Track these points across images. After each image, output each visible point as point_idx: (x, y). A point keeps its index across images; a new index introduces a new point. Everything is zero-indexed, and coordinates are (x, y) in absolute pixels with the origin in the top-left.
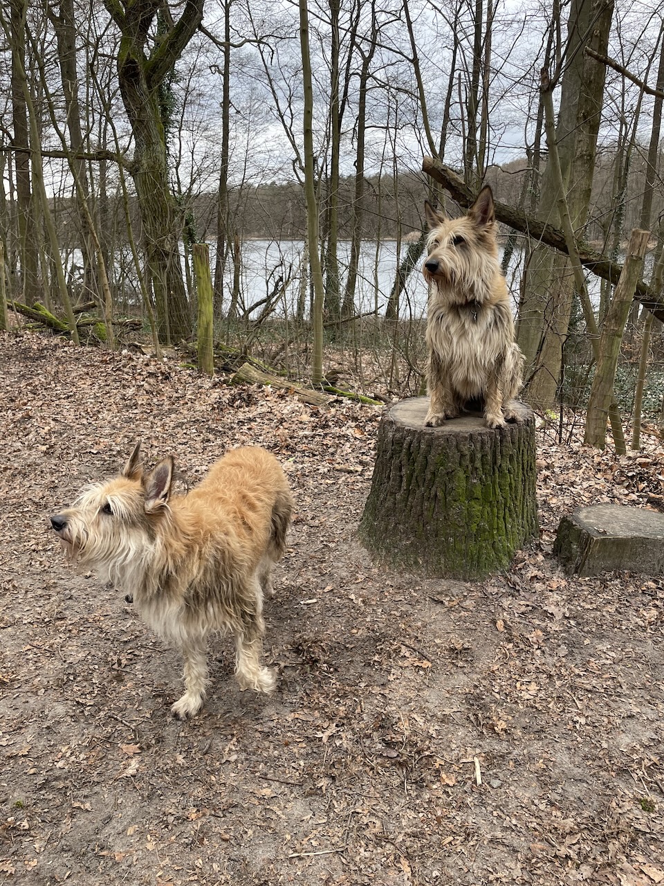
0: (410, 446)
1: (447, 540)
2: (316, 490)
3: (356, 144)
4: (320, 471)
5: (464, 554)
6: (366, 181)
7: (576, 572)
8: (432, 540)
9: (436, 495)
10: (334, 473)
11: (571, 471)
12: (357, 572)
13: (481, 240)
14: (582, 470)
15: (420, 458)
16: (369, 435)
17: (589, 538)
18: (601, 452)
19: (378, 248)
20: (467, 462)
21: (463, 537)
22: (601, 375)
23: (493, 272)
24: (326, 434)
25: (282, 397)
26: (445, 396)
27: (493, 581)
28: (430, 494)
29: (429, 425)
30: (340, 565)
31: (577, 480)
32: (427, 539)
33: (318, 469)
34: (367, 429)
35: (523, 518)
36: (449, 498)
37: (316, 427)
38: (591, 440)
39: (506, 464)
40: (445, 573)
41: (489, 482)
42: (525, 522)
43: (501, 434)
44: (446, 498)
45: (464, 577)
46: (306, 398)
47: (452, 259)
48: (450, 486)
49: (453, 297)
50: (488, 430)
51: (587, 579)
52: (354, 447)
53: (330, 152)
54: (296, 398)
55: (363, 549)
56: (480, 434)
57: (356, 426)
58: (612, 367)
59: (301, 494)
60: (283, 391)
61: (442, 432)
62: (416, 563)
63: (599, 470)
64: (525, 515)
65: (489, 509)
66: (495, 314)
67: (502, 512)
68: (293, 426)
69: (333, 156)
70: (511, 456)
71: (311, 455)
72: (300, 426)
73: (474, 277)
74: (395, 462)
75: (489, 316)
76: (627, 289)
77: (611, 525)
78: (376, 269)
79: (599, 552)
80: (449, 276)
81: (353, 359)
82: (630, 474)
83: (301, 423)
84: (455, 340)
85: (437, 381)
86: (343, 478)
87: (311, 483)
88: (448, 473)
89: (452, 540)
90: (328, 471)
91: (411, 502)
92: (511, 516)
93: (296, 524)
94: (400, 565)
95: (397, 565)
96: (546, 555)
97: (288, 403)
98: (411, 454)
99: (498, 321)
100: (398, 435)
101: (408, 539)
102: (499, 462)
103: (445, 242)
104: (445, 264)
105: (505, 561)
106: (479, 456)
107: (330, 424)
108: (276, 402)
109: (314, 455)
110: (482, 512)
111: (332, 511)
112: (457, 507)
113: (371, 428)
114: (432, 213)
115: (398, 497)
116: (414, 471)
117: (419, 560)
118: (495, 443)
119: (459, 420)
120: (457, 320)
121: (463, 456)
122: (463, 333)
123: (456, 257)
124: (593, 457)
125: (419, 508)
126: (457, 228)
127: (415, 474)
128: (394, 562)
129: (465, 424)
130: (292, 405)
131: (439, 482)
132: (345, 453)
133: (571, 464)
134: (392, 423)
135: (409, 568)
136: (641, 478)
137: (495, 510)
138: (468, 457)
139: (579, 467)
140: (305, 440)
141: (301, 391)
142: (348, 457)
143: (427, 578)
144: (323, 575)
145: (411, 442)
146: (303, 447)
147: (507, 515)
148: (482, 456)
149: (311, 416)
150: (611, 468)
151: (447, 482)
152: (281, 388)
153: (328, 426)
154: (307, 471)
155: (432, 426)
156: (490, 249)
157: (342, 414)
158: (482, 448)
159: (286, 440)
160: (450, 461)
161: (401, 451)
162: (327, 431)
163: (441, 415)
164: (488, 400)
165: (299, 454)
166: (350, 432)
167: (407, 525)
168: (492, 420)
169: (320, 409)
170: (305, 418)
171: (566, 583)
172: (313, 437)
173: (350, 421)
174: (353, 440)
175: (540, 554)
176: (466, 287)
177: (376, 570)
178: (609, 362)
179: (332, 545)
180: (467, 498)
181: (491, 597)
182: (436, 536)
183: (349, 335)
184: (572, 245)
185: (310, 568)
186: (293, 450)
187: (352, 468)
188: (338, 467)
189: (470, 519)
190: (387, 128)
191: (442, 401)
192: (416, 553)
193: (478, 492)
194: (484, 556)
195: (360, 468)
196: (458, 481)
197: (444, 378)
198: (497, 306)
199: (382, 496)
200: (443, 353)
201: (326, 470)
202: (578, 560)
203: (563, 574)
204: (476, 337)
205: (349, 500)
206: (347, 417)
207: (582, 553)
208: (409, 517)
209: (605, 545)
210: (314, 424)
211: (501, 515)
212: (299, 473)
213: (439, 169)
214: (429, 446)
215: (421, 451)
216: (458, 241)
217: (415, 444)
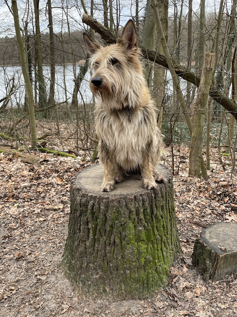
0: (93, 208)
1: (125, 272)
2: (33, 228)
3: (48, 16)
4: (35, 212)
5: (138, 281)
6: (55, 35)
7: (210, 279)
8: (115, 273)
9: (115, 242)
10: (44, 212)
11: (185, 194)
12: (63, 303)
13: (130, 60)
14: (191, 193)
15: (101, 216)
16: (66, 181)
17: (217, 256)
18: (200, 180)
19: (64, 68)
20: (134, 216)
21: (136, 269)
22: (196, 136)
23: (140, 85)
24: (39, 184)
25: (10, 160)
26: (113, 170)
27: (159, 296)
28: (110, 240)
29: (105, 191)
30: (50, 297)
31: (190, 199)
32: (111, 273)
33: (34, 211)
34: (65, 177)
35: (172, 244)
36: (124, 242)
37: (32, 179)
38: (193, 173)
39: (159, 213)
40: (126, 296)
41: (150, 227)
42: (173, 246)
43: (154, 193)
44: (121, 242)
45: (139, 297)
46: (26, 160)
47: (112, 76)
48: (124, 234)
49: (114, 104)
50: (146, 191)
51: (218, 282)
52: (57, 191)
53: (34, 20)
54: (19, 160)
55: (66, 280)
56: (141, 195)
57: (58, 176)
58: (201, 131)
59: (22, 233)
60: (11, 156)
61: (115, 196)
62: (105, 291)
63: (201, 191)
64: (173, 242)
65: (151, 246)
66: (144, 114)
67: (159, 246)
68: (18, 179)
69: (36, 22)
70: (162, 206)
71: (29, 200)
72: (22, 178)
73: (128, 89)
74: (84, 219)
75: (140, 116)
76: (205, 87)
77: (226, 242)
78: (64, 79)
79: (224, 264)
80: (111, 90)
81: (56, 127)
82: (219, 193)
83: (23, 176)
84: (116, 134)
85: (107, 159)
86: (51, 215)
87: (29, 222)
88: (121, 225)
89: (128, 272)
90: (41, 211)
91: (97, 247)
92: (165, 246)
93: (18, 261)
94: (93, 294)
95: (91, 293)
96: (188, 267)
97: (15, 163)
98: (94, 213)
99: (146, 119)
100: (84, 200)
101: (97, 274)
102: (155, 212)
103: (105, 63)
104: (107, 80)
105: (165, 279)
106: (142, 210)
107: (41, 176)
108: (7, 163)
109: (31, 200)
110: (147, 249)
111: (43, 245)
112: (130, 248)
113: (67, 177)
114: (90, 42)
115: (88, 244)
116: (97, 225)
117: (106, 288)
118: (152, 200)
119: (124, 184)
120: (117, 120)
121: (130, 212)
122: (122, 129)
123: (114, 74)
124: (196, 184)
125: (103, 251)
126: (112, 52)
127: (98, 227)
128: (89, 292)
129: (129, 186)
130: (17, 165)
131: (116, 232)
132: (52, 195)
133: (185, 189)
134: (79, 190)
135: (99, 296)
136: (225, 195)
137: (156, 245)
138: (134, 213)
139: (189, 190)
140: (25, 190)
141: (22, 156)
142: (53, 199)
143: (113, 302)
144: (37, 310)
145: (94, 205)
146: (24, 195)
147: (163, 246)
148: (144, 210)
149: (30, 171)
150: (207, 189)
151: (121, 231)
152: (9, 154)
153: (40, 178)
154: (27, 212)
155: (107, 192)
156: (136, 68)
157: (49, 169)
158: (143, 204)
159: (12, 191)
160: (122, 217)
161: (87, 211)
162: (40, 181)
163: (112, 182)
164: (144, 170)
165: (21, 201)
166: (54, 181)
167: (95, 264)
168: (148, 183)
169: (34, 166)
170: (26, 173)
171: (205, 289)
172: (30, 187)
173: (54, 173)
174: (56, 186)
175: (184, 265)
176: (123, 96)
177: (76, 299)
178: (199, 129)
179: (43, 278)
180: (136, 241)
181: (159, 311)
182: (117, 270)
183: (53, 114)
184: (170, 63)
185: (27, 304)
186: (17, 198)
187: (56, 207)
188: (47, 207)
189: (140, 256)
190: (63, 8)
191: (112, 172)
192: (104, 284)
193: (143, 236)
194: (151, 279)
195: (61, 206)
196: (130, 230)
197: (112, 157)
198: (145, 108)
199: (76, 243)
200: (109, 142)
201: (39, 211)
202: (211, 271)
203: (202, 281)
204: (131, 132)
205: (55, 234)
206: (52, 171)
207: (213, 266)
208: (96, 257)
209: (227, 258)
210: (31, 177)
211: (159, 248)
212: (21, 215)
213: (92, 21)
214: (107, 207)
215: (102, 211)
216: (114, 62)
217: (96, 206)
